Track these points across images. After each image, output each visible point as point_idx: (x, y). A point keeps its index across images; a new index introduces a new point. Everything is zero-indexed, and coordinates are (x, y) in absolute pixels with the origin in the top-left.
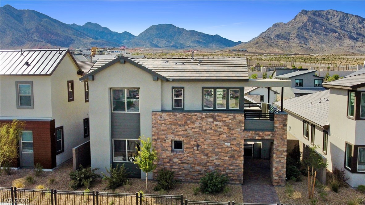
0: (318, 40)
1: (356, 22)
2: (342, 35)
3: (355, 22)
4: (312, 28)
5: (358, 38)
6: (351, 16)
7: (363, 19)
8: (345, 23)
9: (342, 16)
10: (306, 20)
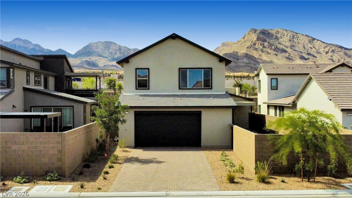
2: (292, 55)
3: (305, 42)
4: (261, 47)
5: (308, 59)
6: (301, 35)
7: (314, 39)
8: (296, 43)
9: (292, 35)
10: (255, 39)
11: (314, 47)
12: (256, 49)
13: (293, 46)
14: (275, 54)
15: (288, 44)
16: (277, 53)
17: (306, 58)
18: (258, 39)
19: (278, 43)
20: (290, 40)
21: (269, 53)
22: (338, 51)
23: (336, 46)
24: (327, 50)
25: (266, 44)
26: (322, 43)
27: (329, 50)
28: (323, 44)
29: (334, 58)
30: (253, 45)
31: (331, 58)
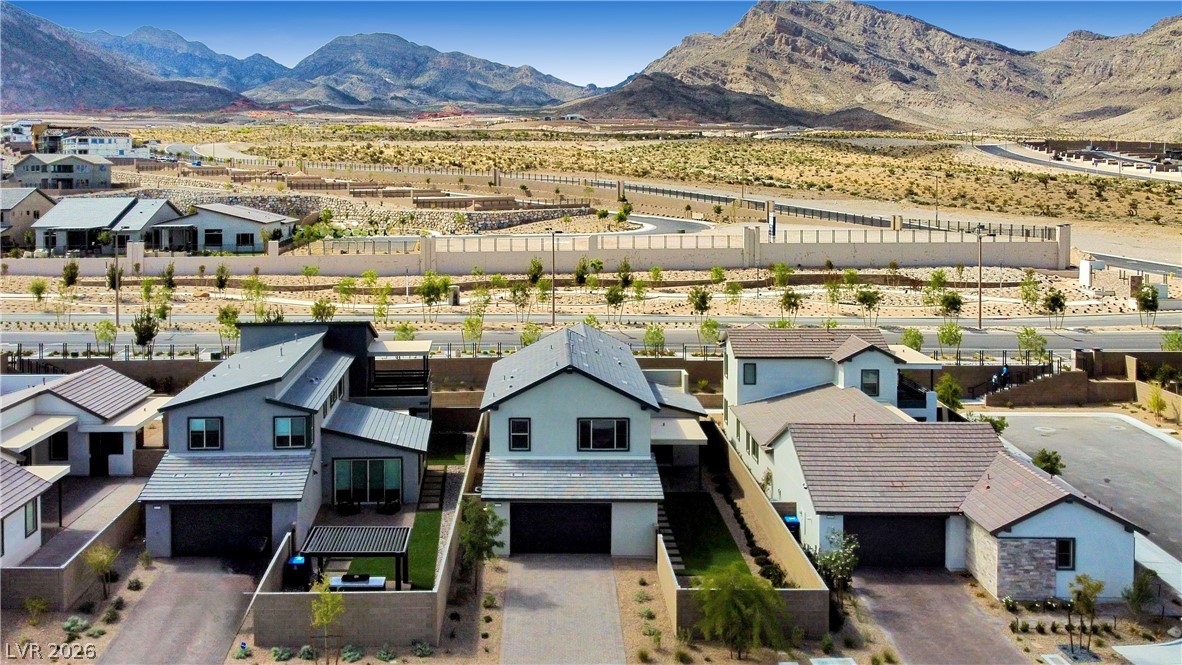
0: (806, 83)
1: (908, 35)
2: (870, 70)
3: (906, 34)
4: (788, 49)
5: (913, 79)
6: (894, 17)
7: (928, 27)
8: (879, 38)
9: (869, 17)
10: (771, 28)
11: (928, 49)
12: (774, 55)
13: (873, 45)
14: (825, 68)
15: (859, 40)
16: (829, 65)
17: (908, 77)
18: (781, 27)
19: (834, 39)
20: (865, 31)
21: (808, 66)
22: (992, 60)
23: (988, 44)
24: (962, 56)
25: (801, 41)
26: (949, 36)
27: (968, 56)
28: (954, 39)
29: (981, 76)
30: (765, 44)
31: (974, 77)
